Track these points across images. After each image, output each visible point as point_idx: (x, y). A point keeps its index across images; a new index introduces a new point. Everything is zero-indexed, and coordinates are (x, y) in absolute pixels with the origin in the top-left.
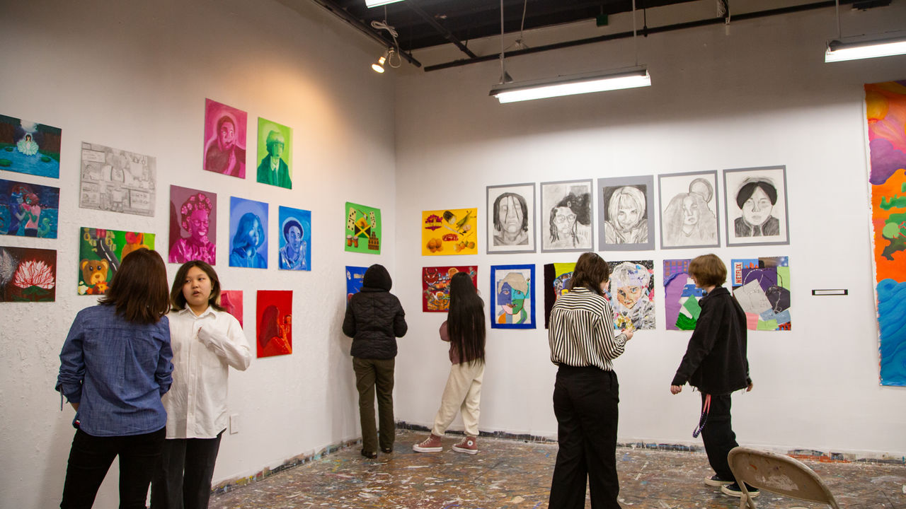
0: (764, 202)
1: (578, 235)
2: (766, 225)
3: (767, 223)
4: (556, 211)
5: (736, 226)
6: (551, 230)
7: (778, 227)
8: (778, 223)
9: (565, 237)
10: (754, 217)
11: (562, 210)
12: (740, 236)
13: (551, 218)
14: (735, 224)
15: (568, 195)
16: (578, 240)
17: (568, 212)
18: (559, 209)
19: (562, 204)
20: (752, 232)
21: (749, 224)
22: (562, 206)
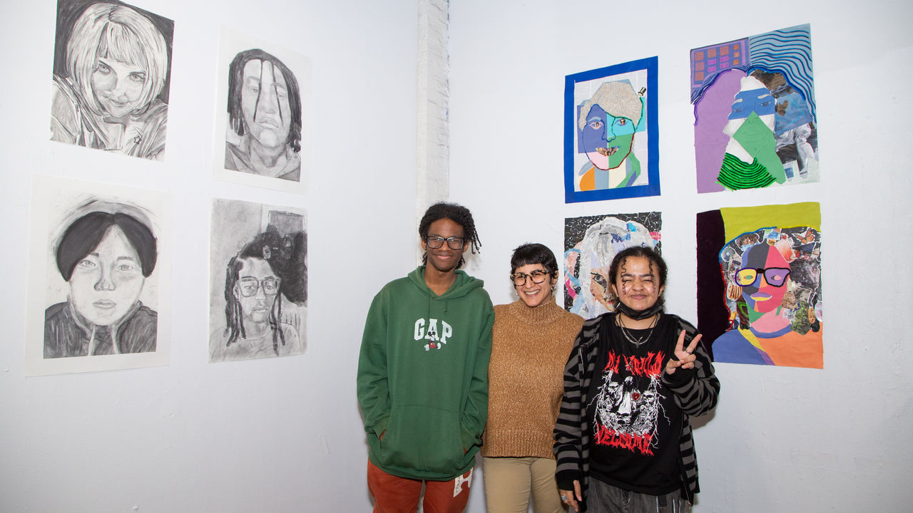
0: (124, 267)
1: (283, 325)
2: (126, 326)
3: (129, 321)
4: (240, 266)
5: (47, 326)
6: (228, 314)
7: (154, 331)
8: (155, 322)
9: (259, 331)
10: (98, 304)
11: (251, 264)
12: (58, 355)
13: (228, 282)
14: (48, 320)
15: (264, 230)
16: (282, 337)
17: (264, 270)
18: (245, 262)
19: (252, 251)
20: (92, 345)
21: (84, 320)
22: (253, 255)
